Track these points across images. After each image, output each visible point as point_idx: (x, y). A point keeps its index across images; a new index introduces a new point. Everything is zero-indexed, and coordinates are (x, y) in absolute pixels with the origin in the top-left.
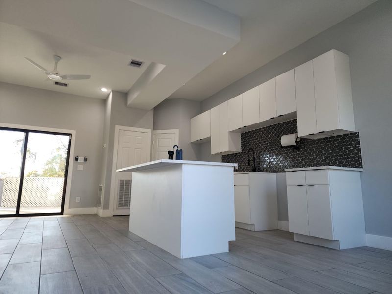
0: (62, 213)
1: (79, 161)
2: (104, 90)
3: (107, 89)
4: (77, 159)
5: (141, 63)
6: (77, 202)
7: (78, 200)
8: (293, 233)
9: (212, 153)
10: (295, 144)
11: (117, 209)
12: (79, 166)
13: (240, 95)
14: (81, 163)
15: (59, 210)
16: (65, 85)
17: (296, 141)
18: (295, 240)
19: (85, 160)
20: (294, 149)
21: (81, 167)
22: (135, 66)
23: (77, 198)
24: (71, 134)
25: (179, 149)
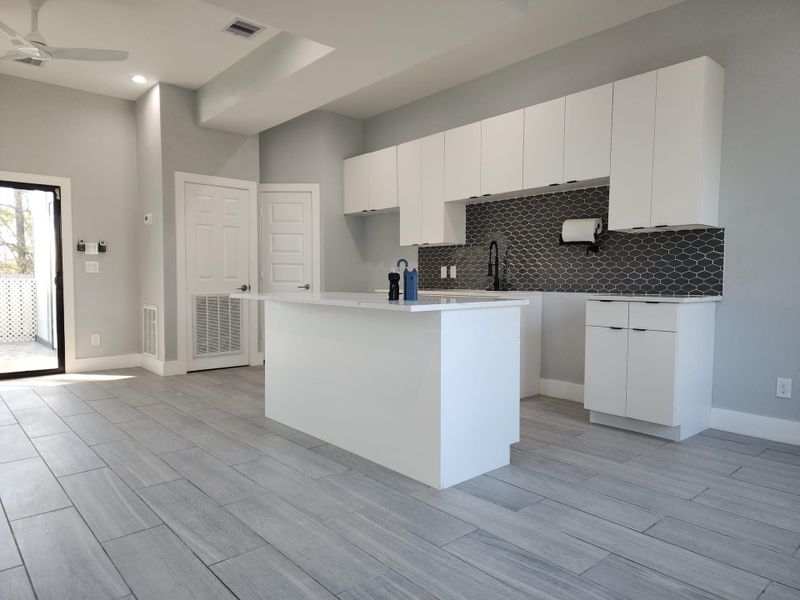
0: (61, 370)
1: (86, 252)
2: (140, 80)
3: (147, 79)
4: (81, 248)
5: (258, 29)
6: (93, 344)
7: (95, 340)
8: (589, 410)
9: (402, 243)
10: (593, 240)
11: (194, 358)
12: (87, 263)
13: (479, 123)
14: (92, 258)
15: (54, 364)
16: (38, 63)
17: (595, 235)
18: (591, 421)
19: (102, 249)
20: (589, 249)
21: (92, 267)
22: (236, 34)
23: (93, 336)
24: (58, 187)
25: (410, 270)
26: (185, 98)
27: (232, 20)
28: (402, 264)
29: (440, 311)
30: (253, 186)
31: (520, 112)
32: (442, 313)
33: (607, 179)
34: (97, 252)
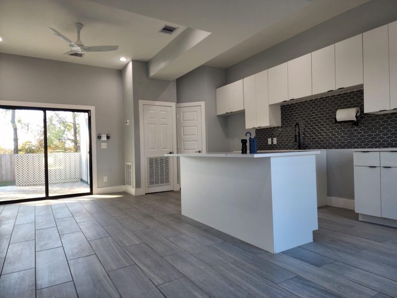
0: (91, 193)
1: (102, 139)
2: (123, 60)
3: (126, 59)
4: (99, 137)
5: (175, 29)
6: (105, 181)
7: (105, 179)
8: (358, 214)
9: (246, 128)
10: (355, 119)
11: (149, 187)
12: (102, 144)
13: (286, 63)
14: (104, 142)
16: (81, 55)
17: (356, 116)
18: (360, 219)
19: (108, 137)
20: (353, 124)
21: (104, 146)
22: (165, 32)
23: (105, 177)
24: (90, 111)
25: (252, 137)
26: (142, 66)
27: (163, 26)
28: (248, 134)
29: (270, 157)
30: (174, 104)
31: (309, 55)
32: (271, 158)
33: (362, 86)
34: (106, 139)
